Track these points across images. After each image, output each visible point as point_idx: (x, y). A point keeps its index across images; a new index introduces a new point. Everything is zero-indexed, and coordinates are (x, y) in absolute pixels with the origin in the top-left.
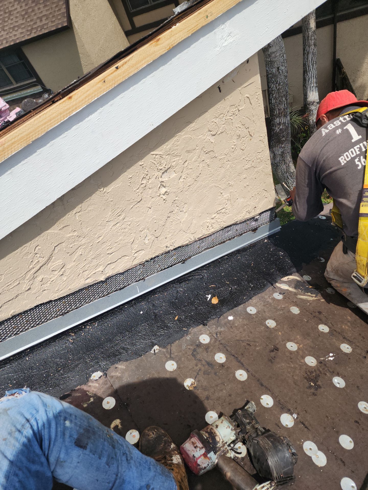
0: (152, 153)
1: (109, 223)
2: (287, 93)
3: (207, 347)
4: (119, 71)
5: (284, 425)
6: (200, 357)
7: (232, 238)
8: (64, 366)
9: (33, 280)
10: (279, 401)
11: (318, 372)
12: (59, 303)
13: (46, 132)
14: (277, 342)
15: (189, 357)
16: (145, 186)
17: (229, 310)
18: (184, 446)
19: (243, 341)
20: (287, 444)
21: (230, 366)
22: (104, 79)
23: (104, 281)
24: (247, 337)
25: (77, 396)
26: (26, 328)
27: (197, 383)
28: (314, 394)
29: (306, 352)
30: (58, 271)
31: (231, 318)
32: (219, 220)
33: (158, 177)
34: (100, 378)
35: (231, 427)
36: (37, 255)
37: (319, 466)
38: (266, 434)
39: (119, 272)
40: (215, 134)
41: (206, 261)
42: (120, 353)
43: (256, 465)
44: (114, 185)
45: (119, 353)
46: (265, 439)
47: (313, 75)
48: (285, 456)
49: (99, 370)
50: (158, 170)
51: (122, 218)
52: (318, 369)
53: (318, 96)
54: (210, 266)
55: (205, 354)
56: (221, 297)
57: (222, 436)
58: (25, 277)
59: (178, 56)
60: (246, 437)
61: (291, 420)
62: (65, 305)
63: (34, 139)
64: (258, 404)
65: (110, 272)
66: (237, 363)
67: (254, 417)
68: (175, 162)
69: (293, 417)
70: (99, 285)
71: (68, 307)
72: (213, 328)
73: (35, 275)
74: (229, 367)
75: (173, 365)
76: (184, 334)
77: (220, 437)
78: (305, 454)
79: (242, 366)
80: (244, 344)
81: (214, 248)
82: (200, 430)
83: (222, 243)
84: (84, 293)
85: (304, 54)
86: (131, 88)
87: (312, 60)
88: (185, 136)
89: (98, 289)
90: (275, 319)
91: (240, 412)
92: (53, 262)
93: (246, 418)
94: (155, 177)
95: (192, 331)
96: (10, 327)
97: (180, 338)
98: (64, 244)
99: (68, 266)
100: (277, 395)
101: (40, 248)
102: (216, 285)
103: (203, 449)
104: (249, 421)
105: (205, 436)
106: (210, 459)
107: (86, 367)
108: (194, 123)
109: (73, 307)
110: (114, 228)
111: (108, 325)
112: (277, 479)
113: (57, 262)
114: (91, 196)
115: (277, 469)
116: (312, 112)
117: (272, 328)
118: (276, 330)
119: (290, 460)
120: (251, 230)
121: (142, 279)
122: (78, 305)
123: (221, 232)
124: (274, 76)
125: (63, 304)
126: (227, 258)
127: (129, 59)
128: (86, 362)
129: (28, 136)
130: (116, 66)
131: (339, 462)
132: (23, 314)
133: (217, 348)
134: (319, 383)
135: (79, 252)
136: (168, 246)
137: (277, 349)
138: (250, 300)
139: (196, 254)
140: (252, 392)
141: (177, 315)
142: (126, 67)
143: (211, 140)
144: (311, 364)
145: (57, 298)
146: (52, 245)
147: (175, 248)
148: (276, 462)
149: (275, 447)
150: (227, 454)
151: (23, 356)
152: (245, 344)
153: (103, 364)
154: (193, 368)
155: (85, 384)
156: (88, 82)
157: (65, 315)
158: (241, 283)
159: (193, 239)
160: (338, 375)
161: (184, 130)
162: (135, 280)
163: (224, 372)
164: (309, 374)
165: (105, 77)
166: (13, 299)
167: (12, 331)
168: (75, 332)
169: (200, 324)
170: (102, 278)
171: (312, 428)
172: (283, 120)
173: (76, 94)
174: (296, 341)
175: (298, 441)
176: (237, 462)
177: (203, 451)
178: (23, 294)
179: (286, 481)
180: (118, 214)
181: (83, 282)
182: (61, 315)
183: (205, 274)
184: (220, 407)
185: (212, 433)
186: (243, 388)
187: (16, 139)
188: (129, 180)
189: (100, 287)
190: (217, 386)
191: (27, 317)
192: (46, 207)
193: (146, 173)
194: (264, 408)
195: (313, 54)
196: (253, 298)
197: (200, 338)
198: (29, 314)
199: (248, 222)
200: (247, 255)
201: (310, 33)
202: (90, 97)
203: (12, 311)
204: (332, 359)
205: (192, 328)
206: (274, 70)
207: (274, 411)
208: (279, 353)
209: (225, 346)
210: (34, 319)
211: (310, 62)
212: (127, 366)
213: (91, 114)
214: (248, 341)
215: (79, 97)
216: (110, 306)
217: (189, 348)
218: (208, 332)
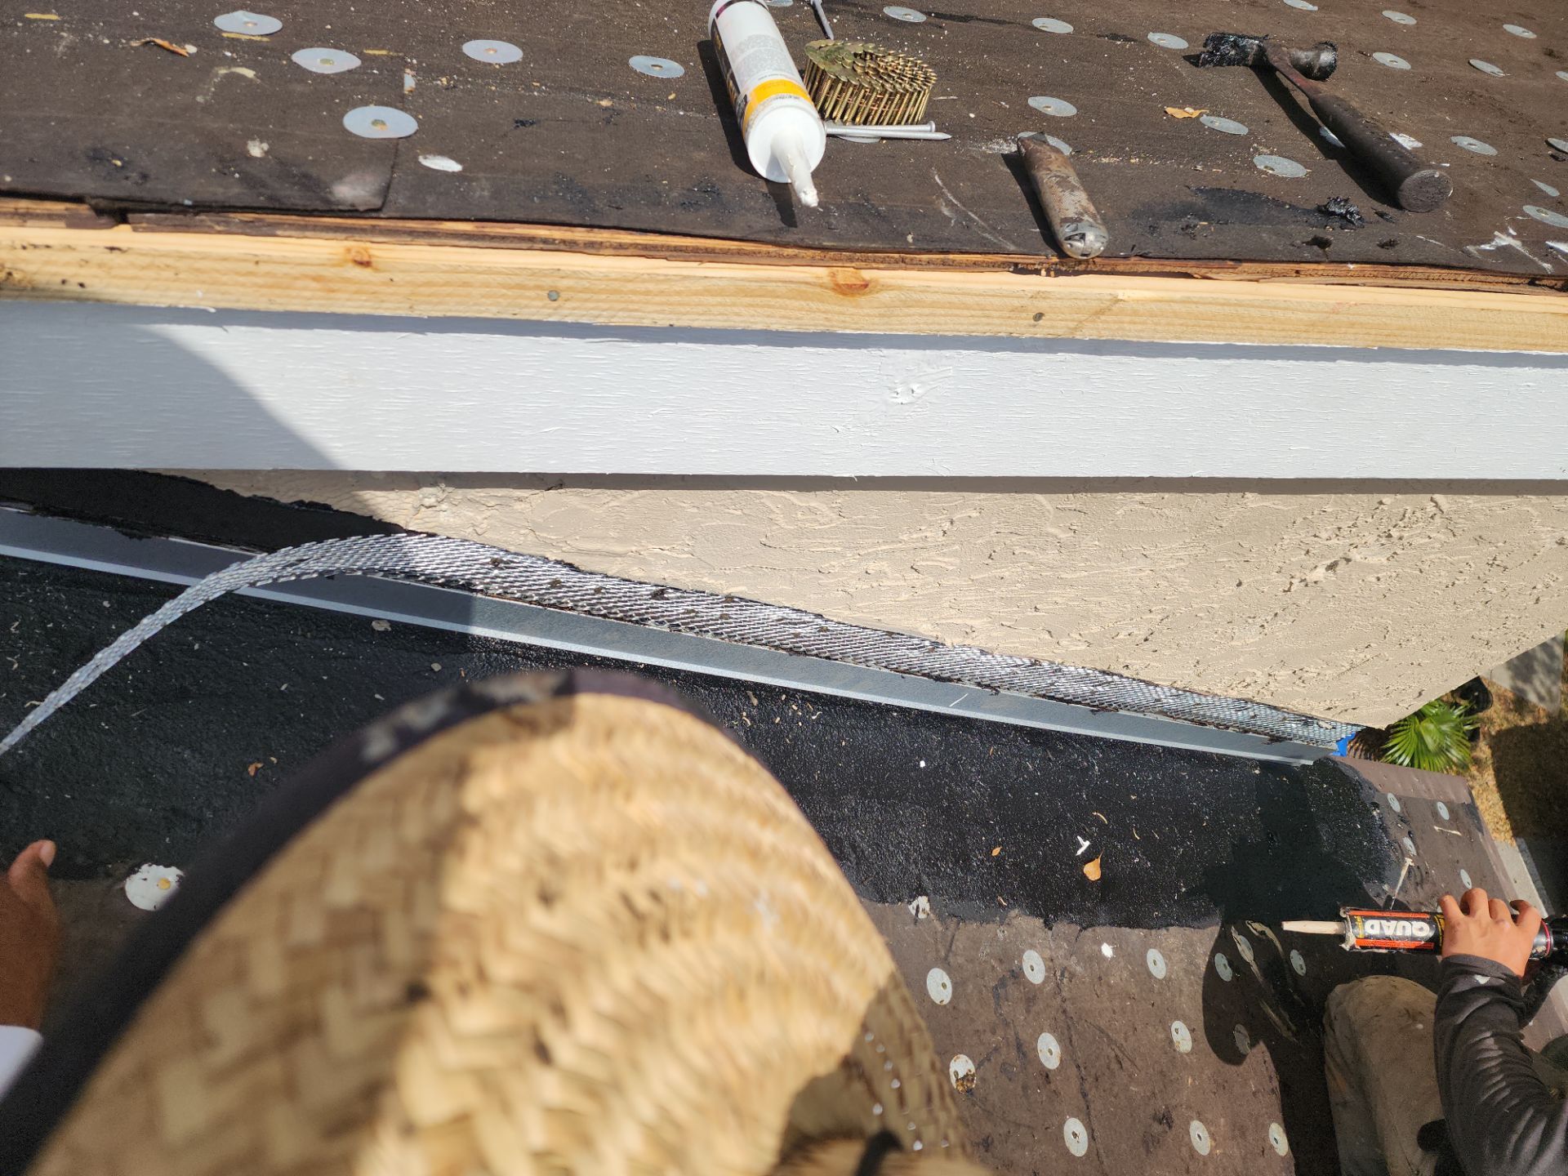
6: (1008, 1014)
14: (1177, 1101)
15: (984, 991)
17: (1112, 924)
19: (1110, 1041)
24: (1123, 1036)
27: (979, 1083)
31: (1107, 950)
55: (1021, 1013)
56: (1107, 868)
66: (1079, 1096)
74: (1060, 1092)
75: (944, 986)
76: (996, 915)
79: (1086, 1113)
80: (1109, 1050)
90: (1194, 1030)
95: (1015, 921)
97: (983, 920)
102: (1109, 820)
117: (1179, 1053)
118: (1187, 1066)
126: (1159, 756)
133: (1053, 1016)
137: (1169, 1123)
138: (1163, 931)
141: (999, 844)
154: (985, 1032)
158: (1163, 862)
163: (1045, 1097)
168: (761, 696)
169: (1038, 912)
174: (1212, 1129)
190: (1017, 1124)
196: (1171, 928)
197: (1025, 956)
200: (1203, 780)
205: (1017, 911)
208: (1170, 1138)
209: (1070, 1023)
214: (1120, 1047)
217: (993, 966)
218: (1048, 953)
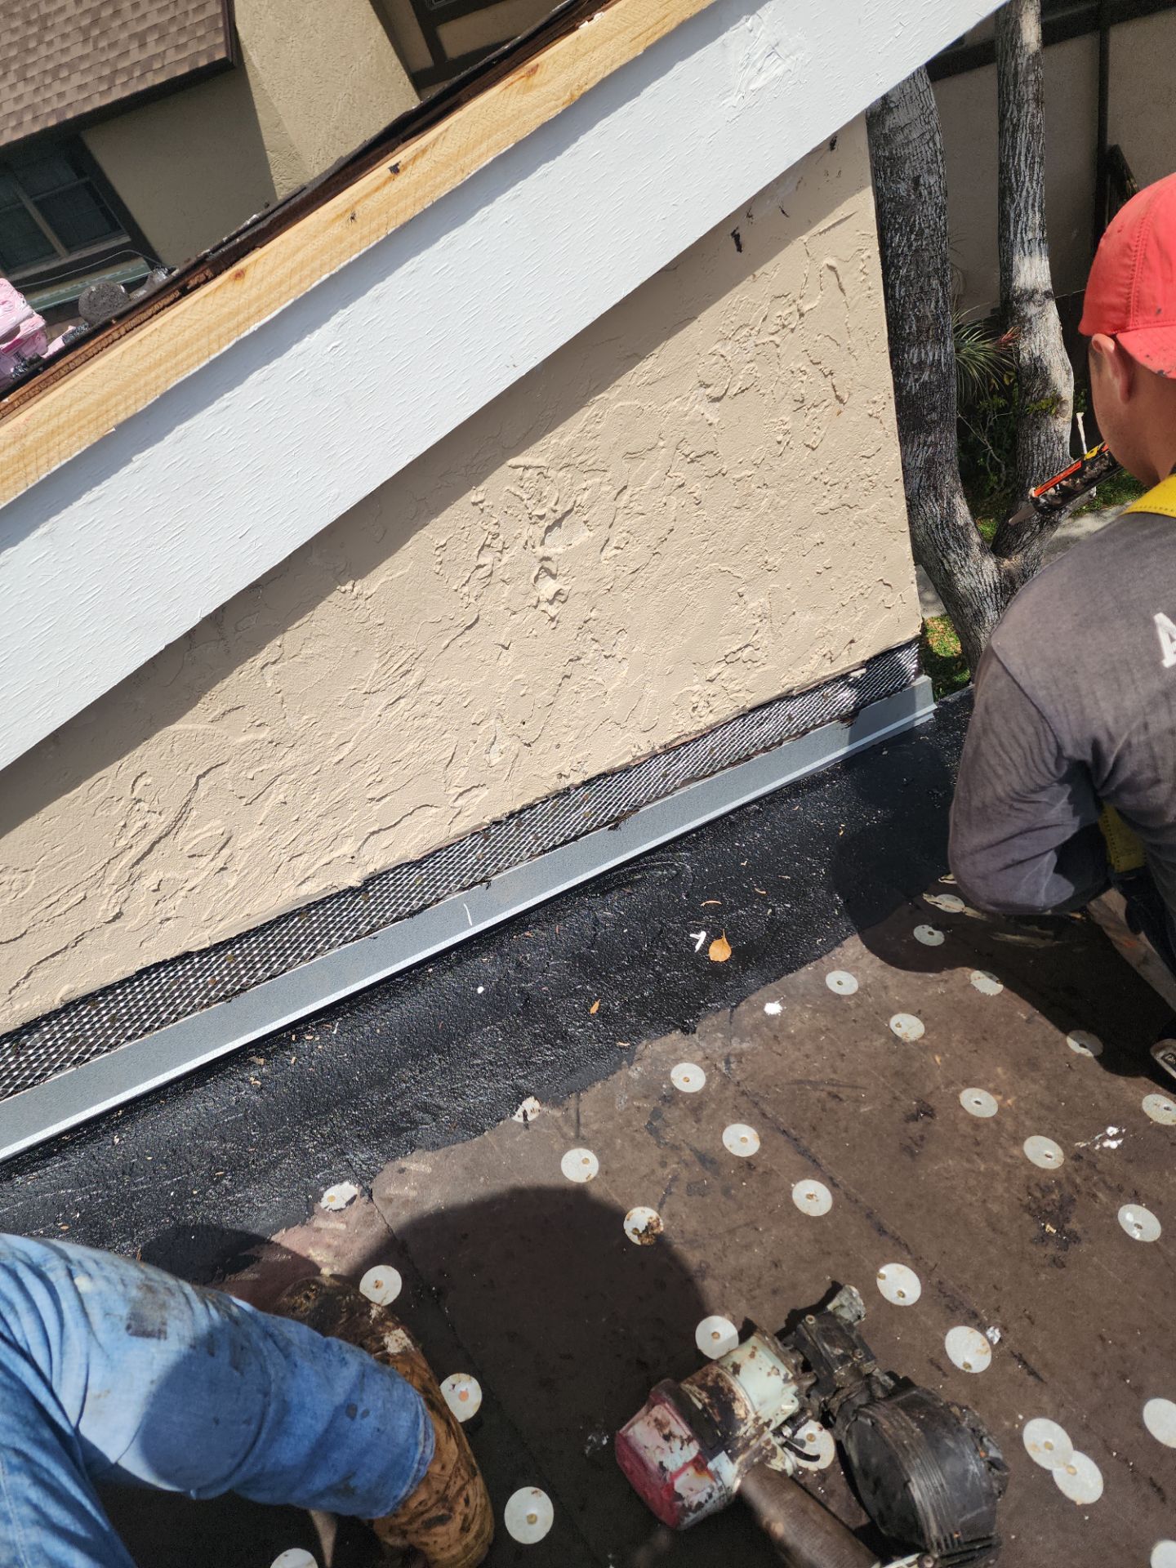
0: (513, 462)
1: (374, 699)
2: (944, 262)
3: (696, 1105)
4: (402, 180)
5: (959, 1363)
6: (675, 1138)
7: (773, 745)
8: (235, 1165)
9: (129, 887)
10: (940, 1283)
11: (1068, 1189)
12: (216, 961)
13: (160, 392)
14: (929, 1087)
15: (637, 1135)
16: (490, 575)
17: (768, 981)
18: (630, 1432)
19: (815, 1085)
20: (974, 1430)
21: (775, 1168)
22: (353, 207)
23: (358, 889)
24: (829, 1070)
25: (276, 1262)
26: (112, 1041)
27: (668, 1222)
28: (1057, 1263)
29: (1028, 1123)
30: (211, 857)
31: (773, 1008)
32: (731, 686)
33: (530, 543)
34: (350, 1202)
35: (783, 1370)
36: (142, 804)
37: (1079, 1503)
38: (901, 1398)
39: (406, 857)
40: (722, 397)
41: (690, 821)
42: (415, 1124)
43: (867, 1497)
44: (388, 573)
45: (411, 1123)
46: (899, 1414)
47: (1030, 202)
48: (966, 1471)
49: (347, 1178)
50: (533, 520)
51: (414, 681)
52: (1068, 1178)
53: (1048, 271)
54: (703, 835)
55: (690, 1127)
56: (739, 939)
57: (755, 1399)
58: (104, 876)
59: (598, 128)
60: (835, 1404)
61: (980, 1348)
62: (234, 968)
63: (122, 417)
64: (871, 1293)
65: (378, 859)
66: (799, 1158)
67: (859, 1337)
68: (587, 493)
69: (986, 1337)
70: (344, 902)
71: (245, 975)
72: (715, 1040)
73: (137, 870)
74: (772, 1170)
75: (586, 1161)
76: (621, 1061)
77: (748, 1403)
78: (1030, 1460)
79: (814, 1168)
80: (818, 1094)
81: (715, 777)
82: (679, 1379)
83: (740, 761)
84: (293, 927)
85: (1001, 134)
86: (444, 240)
87: (1028, 150)
88: (620, 404)
89: (339, 915)
90: (920, 1012)
91: (811, 1320)
92: (194, 827)
93: (832, 1343)
94: (523, 542)
95: (647, 1052)
96: (61, 1038)
97: (608, 1074)
98: (226, 768)
99: (242, 841)
100: (931, 1264)
101: (149, 781)
102: (722, 900)
103: (691, 1444)
104: (841, 1351)
105: (700, 1399)
106: (716, 1475)
107: (304, 1167)
108: (652, 360)
109: (260, 973)
110: (390, 714)
111: (373, 1031)
112: (939, 1545)
113: (205, 829)
114: (313, 608)
115: (941, 1515)
116: (1027, 325)
117: (912, 1043)
118: (925, 1049)
119: (984, 1484)
120: (837, 718)
121: (483, 881)
122: (275, 966)
123: (738, 724)
124: (904, 206)
125: (229, 964)
126: (758, 812)
127: (437, 139)
128: (305, 1153)
129: (104, 408)
130: (392, 163)
131: (1146, 1489)
132: (99, 995)
133: (730, 1106)
134: (1074, 1225)
135: (277, 795)
136: (566, 772)
137: (929, 1112)
138: (838, 950)
139: (657, 798)
140: (848, 1255)
141: (597, 999)
142: (424, 164)
143: (707, 416)
144: (1042, 1163)
145: (207, 945)
146: (189, 772)
147: (587, 777)
148: (938, 1493)
149: (934, 1444)
150: (773, 1461)
151: (105, 1132)
152: (824, 1095)
153: (359, 1157)
154: (653, 1172)
155: (303, 1224)
156: (299, 220)
157: (234, 1000)
158: (805, 894)
159: (646, 749)
160: (1137, 1198)
161: (617, 383)
162: (457, 883)
163: (755, 1185)
164: (1038, 1194)
165: (356, 203)
166: (66, 948)
167: (66, 1050)
168: (267, 1052)
169: (671, 1027)
170: (354, 880)
171: (1053, 1375)
172: (932, 353)
173: (260, 262)
174: (991, 1085)
175: (1007, 1419)
176: (804, 1488)
177: (693, 1450)
178: (98, 932)
179: (969, 1556)
180: (401, 670)
181: (292, 891)
182: (220, 1000)
183: (685, 862)
184: (743, 1304)
185: (722, 1389)
186: (817, 1241)
187: (63, 418)
188: (438, 553)
189: (346, 909)
190: (732, 1232)
191: (114, 1007)
192: (167, 647)
193: (494, 529)
194: (891, 1306)
195: (1032, 132)
196: (844, 943)
197: (673, 1075)
198: (120, 998)
199: (828, 691)
200: (822, 799)
201: (1023, 61)
202: (306, 272)
203: (65, 988)
204: (1114, 1145)
205: (645, 1042)
206: (903, 188)
207: (923, 1318)
208: (938, 1126)
209: (756, 1099)
210: (136, 1012)
211: (1023, 158)
212: (436, 1166)
213: (311, 332)
214: (831, 1083)
215: (271, 272)
216: (379, 969)
217: (639, 1108)
218: (700, 1055)
